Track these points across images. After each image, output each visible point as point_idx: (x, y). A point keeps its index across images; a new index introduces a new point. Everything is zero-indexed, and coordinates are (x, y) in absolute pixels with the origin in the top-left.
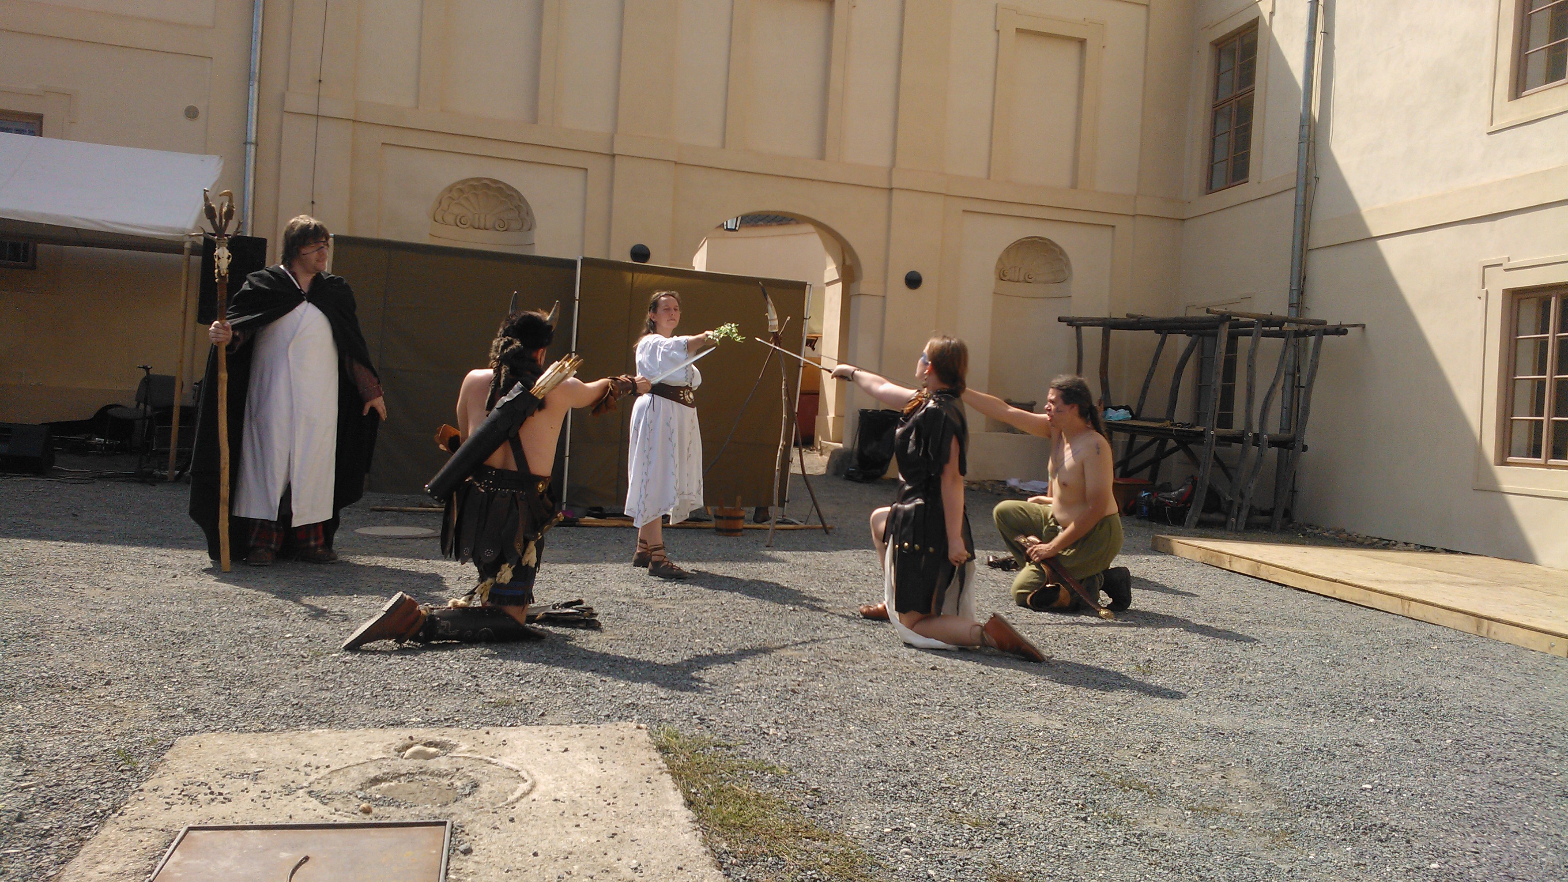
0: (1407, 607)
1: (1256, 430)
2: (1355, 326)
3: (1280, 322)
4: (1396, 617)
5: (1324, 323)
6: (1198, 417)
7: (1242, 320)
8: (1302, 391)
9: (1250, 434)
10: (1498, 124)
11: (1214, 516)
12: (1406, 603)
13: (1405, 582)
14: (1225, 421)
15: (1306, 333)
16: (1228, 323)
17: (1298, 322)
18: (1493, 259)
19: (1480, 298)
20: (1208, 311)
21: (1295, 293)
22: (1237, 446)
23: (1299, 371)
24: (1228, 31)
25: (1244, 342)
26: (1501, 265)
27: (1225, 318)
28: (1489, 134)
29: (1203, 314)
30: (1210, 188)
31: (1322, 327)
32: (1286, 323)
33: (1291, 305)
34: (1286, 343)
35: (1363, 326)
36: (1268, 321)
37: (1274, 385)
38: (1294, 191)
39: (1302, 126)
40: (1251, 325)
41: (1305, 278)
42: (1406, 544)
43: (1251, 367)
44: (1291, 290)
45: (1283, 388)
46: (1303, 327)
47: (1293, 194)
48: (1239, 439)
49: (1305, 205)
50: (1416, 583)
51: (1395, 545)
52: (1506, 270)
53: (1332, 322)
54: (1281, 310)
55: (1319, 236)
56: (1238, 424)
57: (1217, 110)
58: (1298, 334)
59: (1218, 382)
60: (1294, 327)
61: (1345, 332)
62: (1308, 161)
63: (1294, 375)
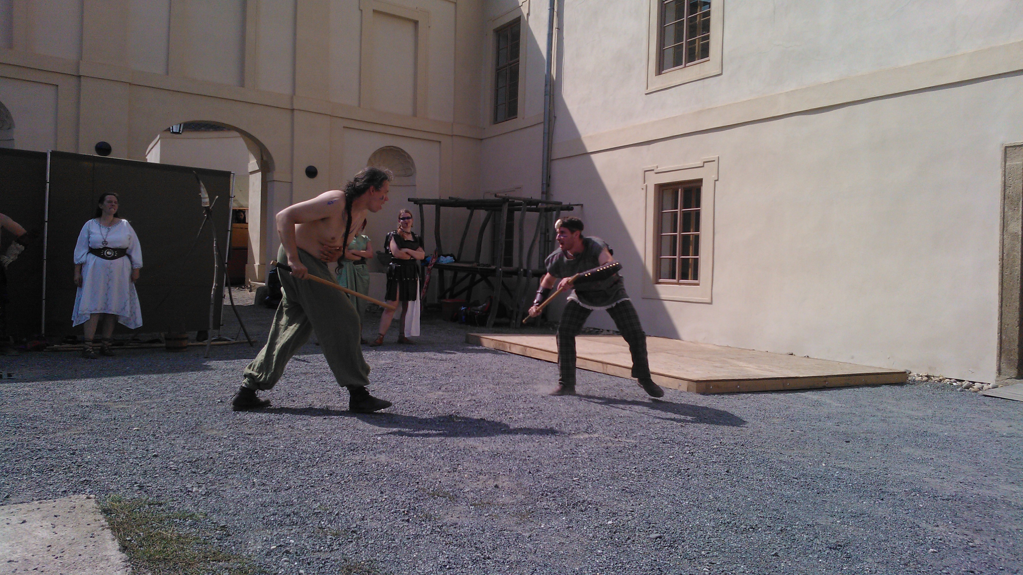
0: (605, 368)
1: (525, 267)
2: (577, 205)
3: (536, 203)
4: (600, 374)
5: (561, 203)
6: (493, 260)
7: (516, 201)
9: (522, 270)
10: (651, 89)
11: (503, 320)
12: (605, 365)
13: (605, 354)
14: (508, 262)
15: (551, 210)
16: (507, 204)
17: (547, 203)
18: (649, 167)
19: (643, 189)
20: (496, 196)
21: (545, 186)
22: (515, 277)
23: (548, 232)
24: (502, 23)
25: (517, 214)
26: (653, 170)
27: (505, 200)
28: (646, 94)
29: (493, 198)
30: (496, 120)
31: (560, 206)
32: (540, 204)
33: (543, 193)
34: (540, 215)
35: (582, 205)
36: (530, 202)
37: (534, 241)
38: (543, 124)
39: (546, 85)
40: (520, 204)
41: (550, 177)
42: (608, 331)
43: (521, 229)
44: (543, 184)
45: (540, 242)
46: (549, 206)
47: (541, 126)
48: (516, 273)
49: (549, 133)
50: (610, 354)
51: (602, 332)
52: (656, 173)
53: (565, 203)
54: (537, 195)
55: (557, 152)
56: (516, 265)
57: (498, 72)
58: (547, 210)
59: (503, 238)
60: (545, 206)
61: (572, 209)
62: (550, 106)
63: (545, 234)
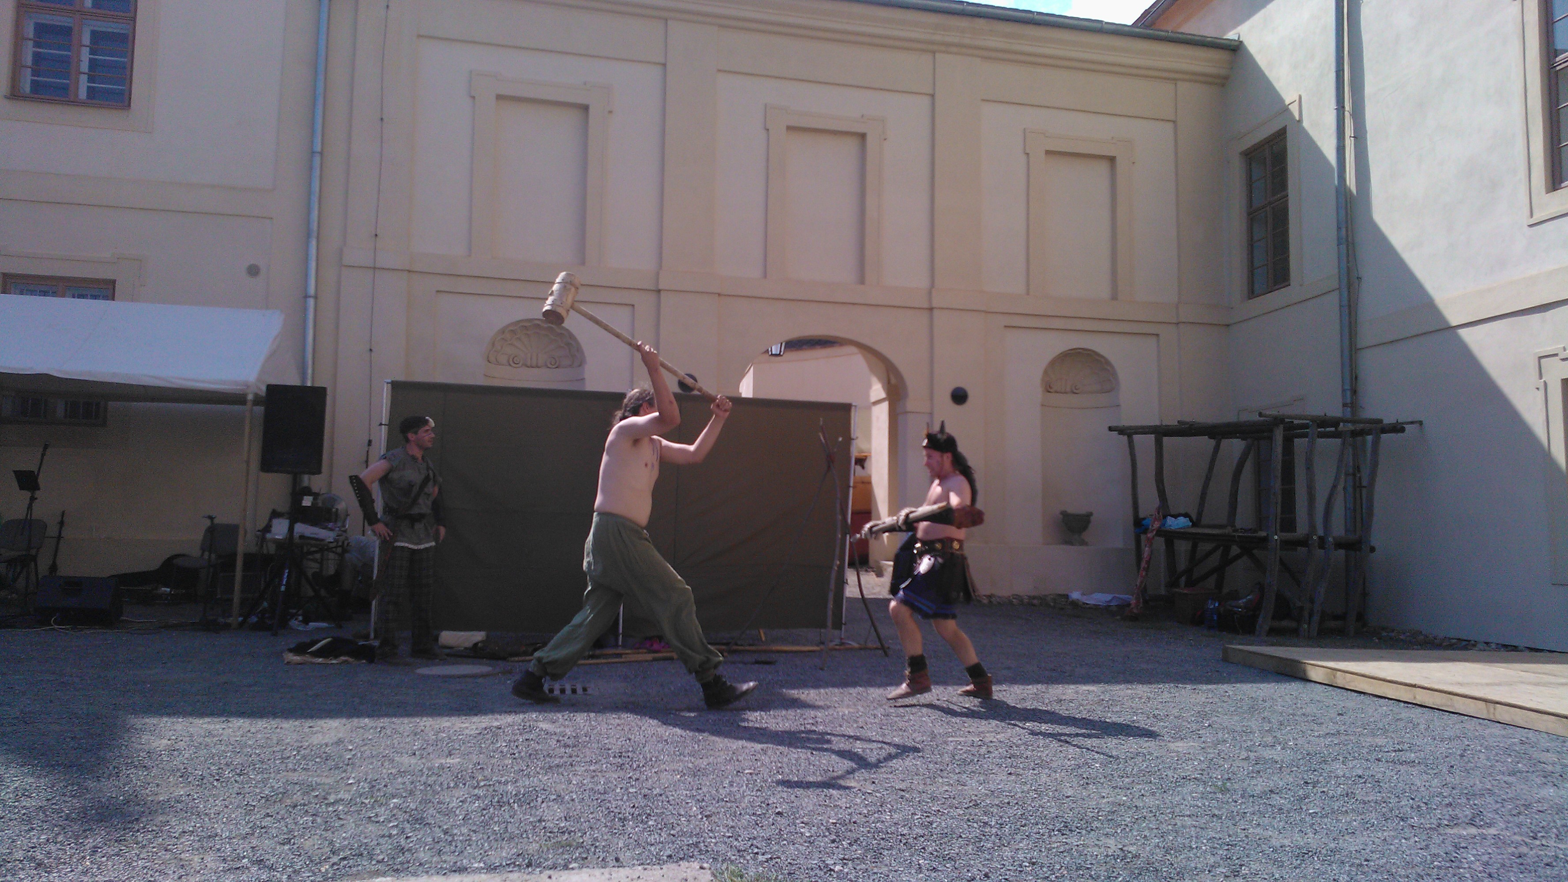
1: (1321, 532)
2: (1412, 423)
3: (1335, 422)
4: (1481, 721)
5: (1380, 421)
6: (1261, 520)
7: (1296, 422)
8: (1364, 491)
9: (1315, 537)
10: (1538, 216)
11: (1285, 623)
12: (1491, 706)
13: (1487, 684)
14: (1289, 524)
15: (1362, 433)
16: (1281, 426)
17: (1353, 422)
18: (1549, 349)
19: (1538, 389)
20: (1260, 415)
21: (1348, 393)
22: (1302, 550)
23: (1359, 471)
24: (1257, 140)
25: (1300, 444)
26: (1556, 355)
27: (1278, 420)
28: (1531, 226)
29: (1256, 418)
30: (1252, 294)
31: (1379, 426)
32: (1341, 424)
33: (1345, 405)
34: (1343, 444)
35: (1421, 423)
36: (1323, 422)
37: (1334, 487)
38: (1337, 292)
39: (1339, 228)
40: (1306, 426)
41: (1356, 378)
42: (1487, 643)
43: (1309, 468)
44: (1344, 390)
45: (1345, 488)
46: (1360, 426)
47: (1336, 295)
48: (1304, 542)
49: (1350, 306)
50: (1499, 684)
51: (1474, 646)
52: (1563, 360)
53: (1389, 419)
54: (1335, 410)
55: (1367, 335)
56: (1302, 529)
57: (1252, 216)
58: (1354, 434)
59: (1277, 485)
60: (1350, 427)
61: (1402, 430)
62: (1348, 262)
63: (1354, 475)
